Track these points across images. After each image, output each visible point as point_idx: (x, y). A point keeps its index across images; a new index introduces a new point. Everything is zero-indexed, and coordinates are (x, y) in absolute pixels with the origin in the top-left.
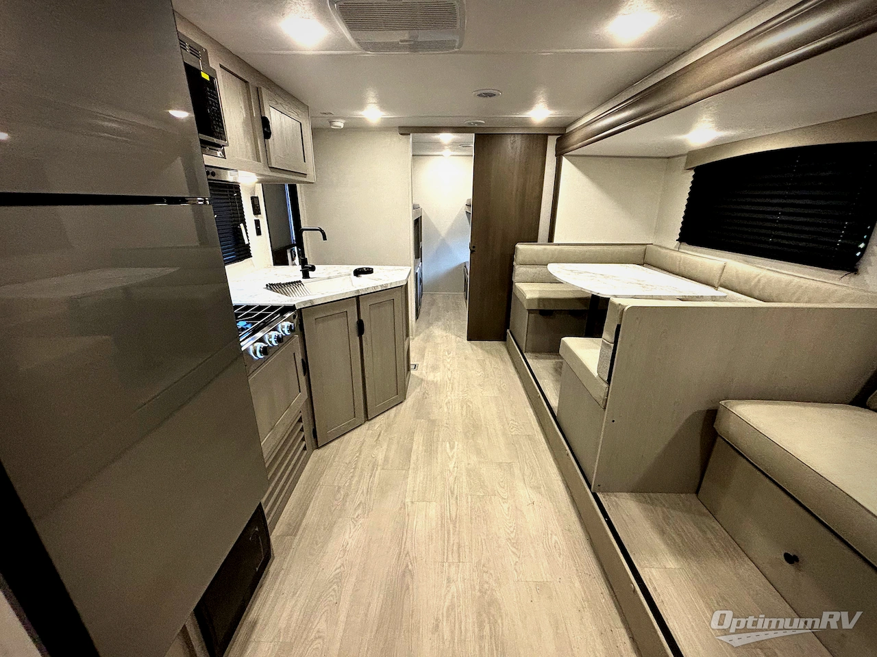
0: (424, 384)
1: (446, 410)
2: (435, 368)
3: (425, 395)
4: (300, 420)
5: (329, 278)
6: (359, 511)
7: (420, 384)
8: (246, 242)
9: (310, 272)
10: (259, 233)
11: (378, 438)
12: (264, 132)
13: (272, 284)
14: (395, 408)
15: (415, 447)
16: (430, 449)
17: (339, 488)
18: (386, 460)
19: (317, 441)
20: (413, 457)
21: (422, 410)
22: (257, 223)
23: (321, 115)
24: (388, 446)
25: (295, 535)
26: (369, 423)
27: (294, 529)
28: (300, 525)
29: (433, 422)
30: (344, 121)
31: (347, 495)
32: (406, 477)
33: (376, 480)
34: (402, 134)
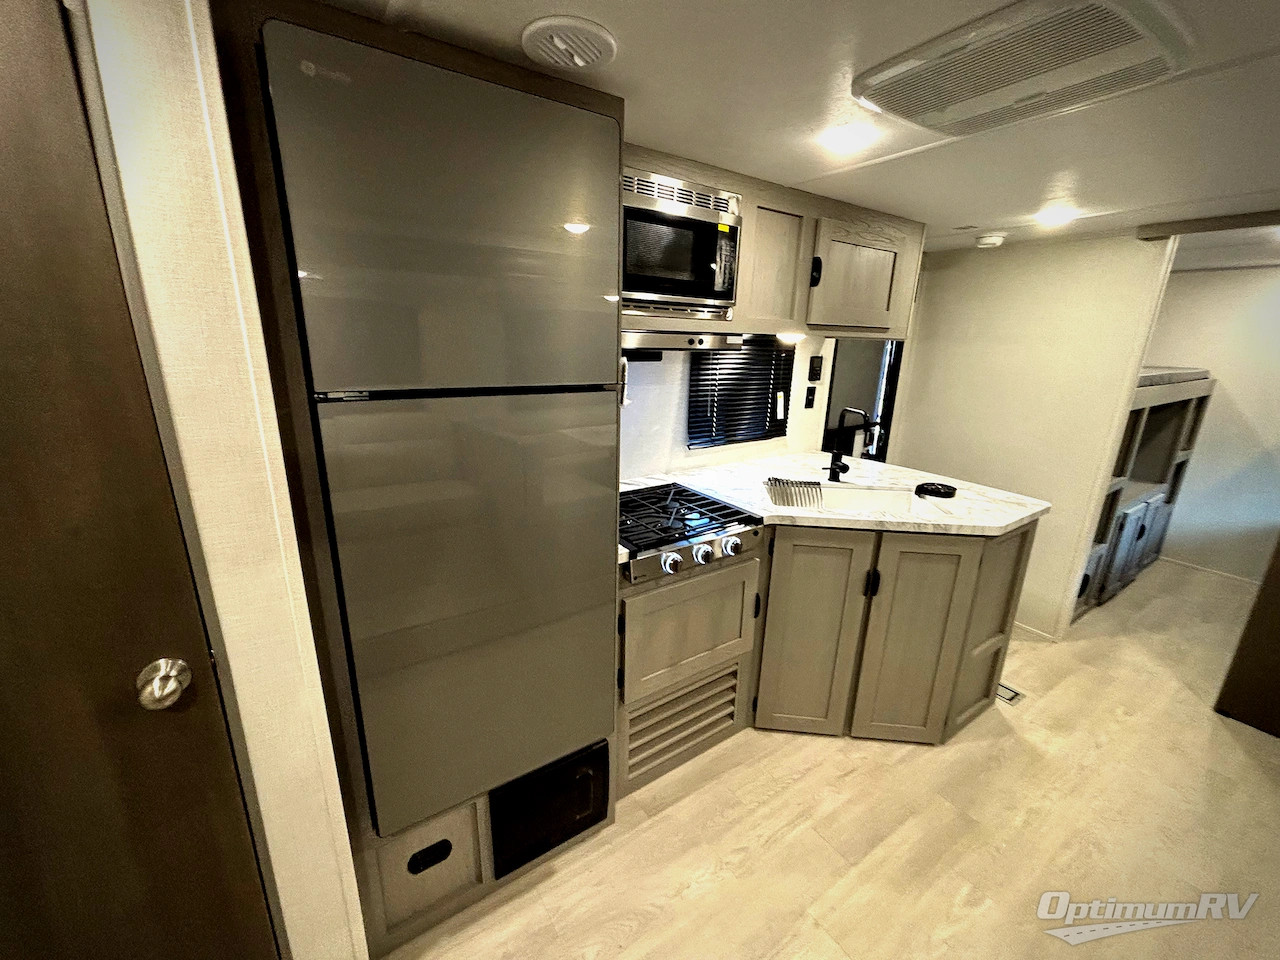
0: (1007, 743)
1: (1018, 821)
2: (1060, 724)
3: (993, 761)
4: (734, 674)
5: (870, 488)
6: (736, 859)
7: (1001, 735)
8: (780, 415)
9: (841, 474)
10: (809, 404)
11: (846, 775)
12: (812, 277)
13: (776, 480)
14: (910, 747)
15: (894, 839)
16: (922, 868)
17: (739, 803)
18: (832, 817)
19: (756, 717)
20: (879, 852)
21: (963, 787)
22: (811, 392)
23: (954, 231)
24: (849, 801)
25: (650, 816)
26: (848, 739)
27: (653, 809)
28: (663, 810)
29: (967, 824)
30: (1005, 234)
31: (738, 821)
32: (838, 873)
33: (790, 837)
34: (1147, 239)
